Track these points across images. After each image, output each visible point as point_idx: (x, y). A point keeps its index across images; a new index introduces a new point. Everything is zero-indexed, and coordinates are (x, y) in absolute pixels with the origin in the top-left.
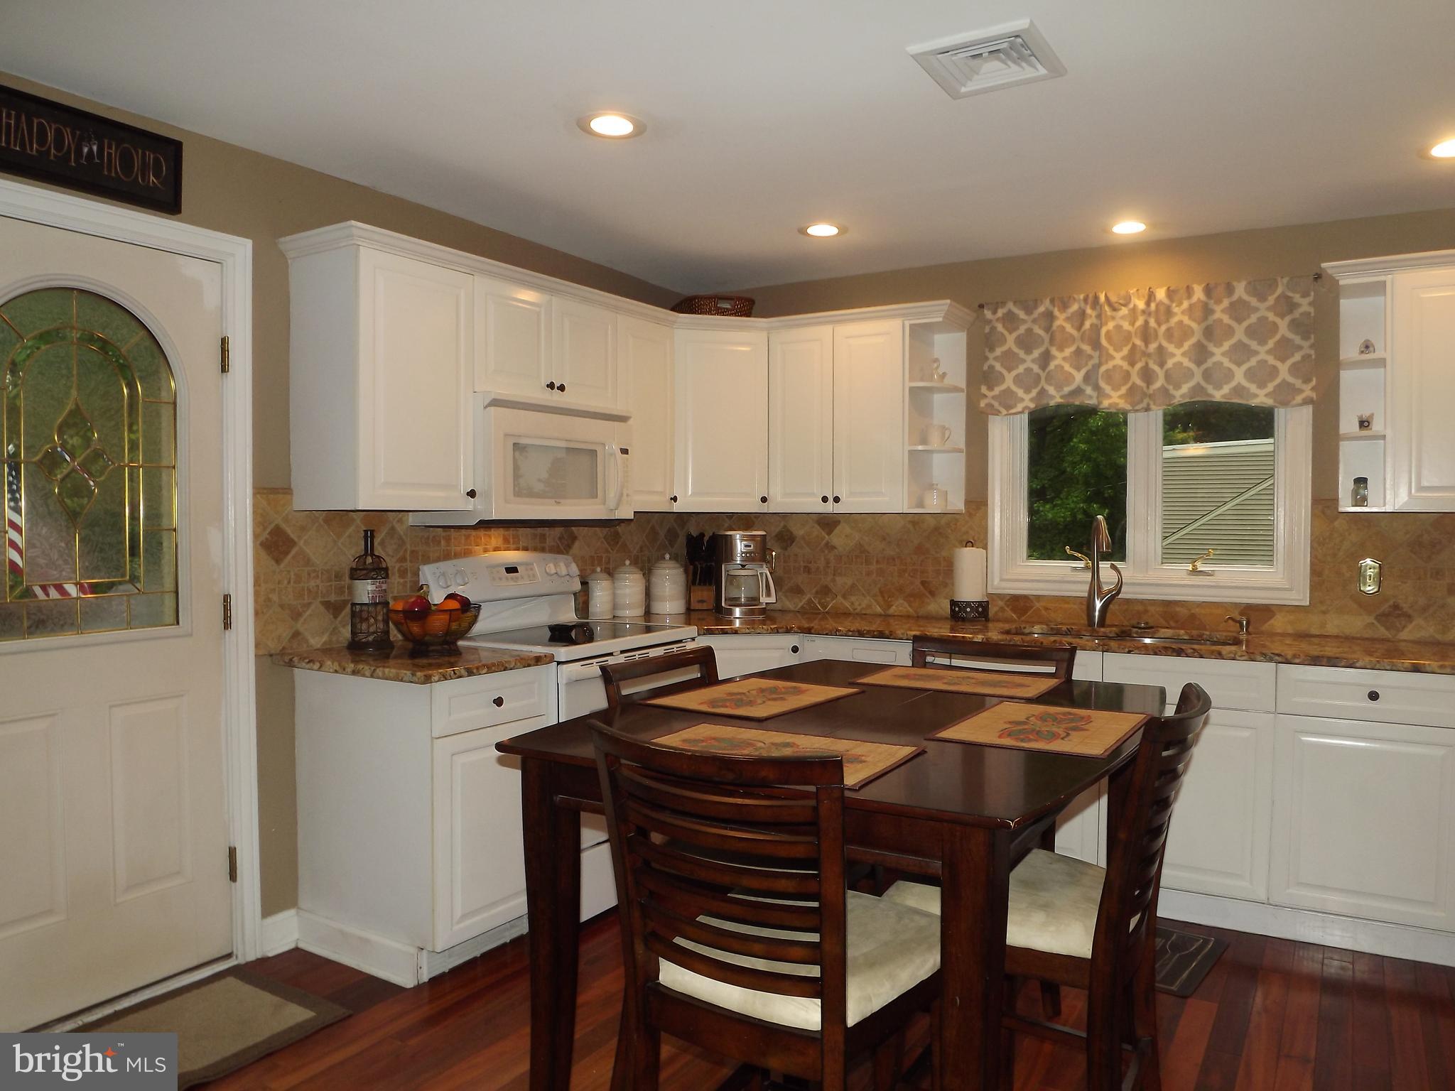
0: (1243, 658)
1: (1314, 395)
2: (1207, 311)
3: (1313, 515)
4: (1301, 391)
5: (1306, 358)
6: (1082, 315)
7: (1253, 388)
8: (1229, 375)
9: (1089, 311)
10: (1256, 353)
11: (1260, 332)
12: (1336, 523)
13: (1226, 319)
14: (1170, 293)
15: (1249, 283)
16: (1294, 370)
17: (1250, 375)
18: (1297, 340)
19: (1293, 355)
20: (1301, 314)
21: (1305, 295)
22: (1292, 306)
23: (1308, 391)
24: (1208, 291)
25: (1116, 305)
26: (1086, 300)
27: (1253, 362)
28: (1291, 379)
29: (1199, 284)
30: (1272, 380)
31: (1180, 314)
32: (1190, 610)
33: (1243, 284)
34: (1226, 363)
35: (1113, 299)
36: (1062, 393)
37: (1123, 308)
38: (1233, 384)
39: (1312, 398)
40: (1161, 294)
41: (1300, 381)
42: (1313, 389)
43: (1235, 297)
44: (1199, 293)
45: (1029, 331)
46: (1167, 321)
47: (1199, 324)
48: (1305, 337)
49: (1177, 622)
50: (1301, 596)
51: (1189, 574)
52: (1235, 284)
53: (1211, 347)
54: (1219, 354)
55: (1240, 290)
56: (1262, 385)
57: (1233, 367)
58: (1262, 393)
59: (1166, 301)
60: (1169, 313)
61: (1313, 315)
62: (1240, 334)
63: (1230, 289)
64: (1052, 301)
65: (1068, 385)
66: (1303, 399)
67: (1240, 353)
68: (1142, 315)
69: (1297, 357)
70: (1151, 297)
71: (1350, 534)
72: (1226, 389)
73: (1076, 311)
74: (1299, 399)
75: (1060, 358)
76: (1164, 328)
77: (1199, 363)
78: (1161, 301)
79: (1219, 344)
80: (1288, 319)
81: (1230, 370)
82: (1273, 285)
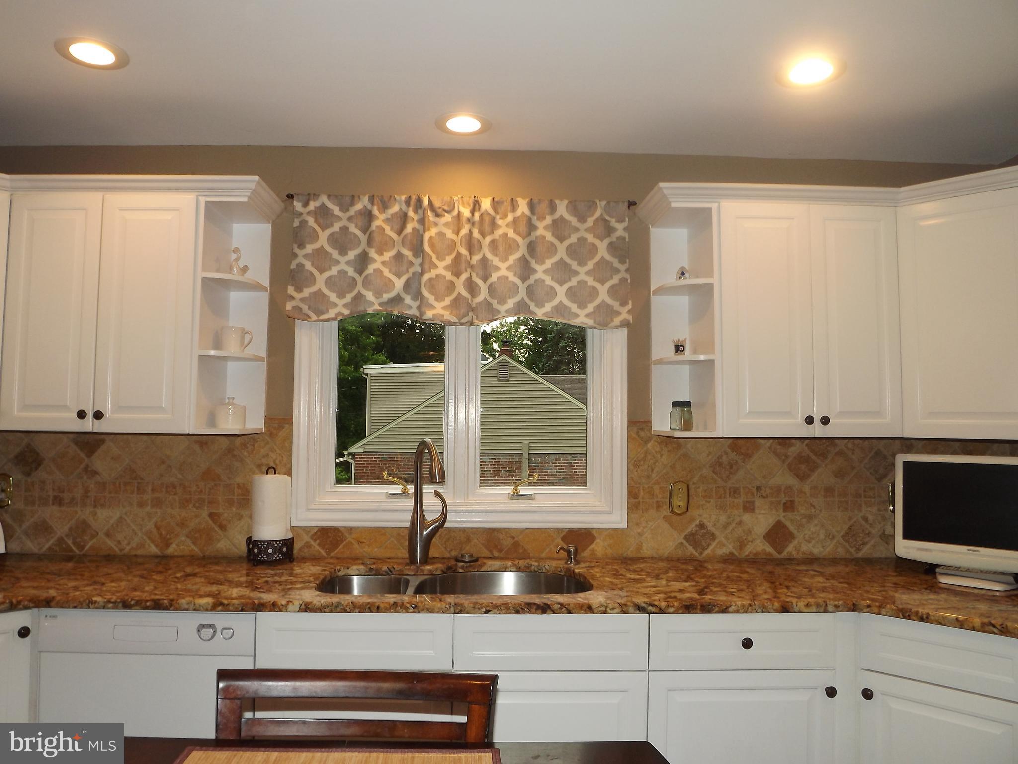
0: (616, 611)
1: (630, 318)
2: (531, 227)
3: (629, 437)
4: (618, 313)
5: (623, 280)
6: (404, 218)
7: (574, 308)
8: (552, 293)
9: (411, 214)
10: (576, 273)
11: (580, 252)
12: (649, 445)
13: (549, 236)
14: (495, 204)
15: (570, 202)
16: (613, 292)
17: (571, 294)
18: (616, 263)
19: (612, 278)
20: (618, 238)
21: (620, 221)
22: (610, 230)
23: (625, 314)
24: (532, 206)
25: (440, 211)
26: (408, 202)
27: (573, 282)
28: (609, 301)
29: (524, 198)
30: (591, 301)
31: (504, 227)
32: (514, 538)
33: (566, 202)
34: (548, 280)
35: (437, 204)
36: (381, 300)
37: (446, 214)
38: (555, 303)
39: (629, 321)
40: (486, 204)
41: (618, 303)
42: (629, 312)
43: (557, 216)
44: (523, 207)
45: (345, 229)
46: (492, 232)
47: (524, 239)
48: (622, 262)
49: (500, 551)
50: (618, 519)
51: (511, 499)
52: (557, 202)
53: (533, 264)
54: (541, 271)
55: (562, 209)
56: (582, 305)
57: (556, 286)
58: (582, 313)
59: (492, 212)
60: (493, 225)
61: (627, 240)
62: (561, 253)
63: (553, 208)
64: (372, 200)
65: (387, 292)
66: (621, 322)
67: (563, 271)
68: (467, 224)
69: (615, 280)
70: (476, 205)
71: (661, 455)
72: (548, 307)
73: (396, 213)
74: (617, 321)
75: (379, 262)
76: (488, 239)
77: (524, 278)
78: (486, 211)
79: (541, 262)
80: (607, 241)
81: (552, 288)
82: (592, 206)
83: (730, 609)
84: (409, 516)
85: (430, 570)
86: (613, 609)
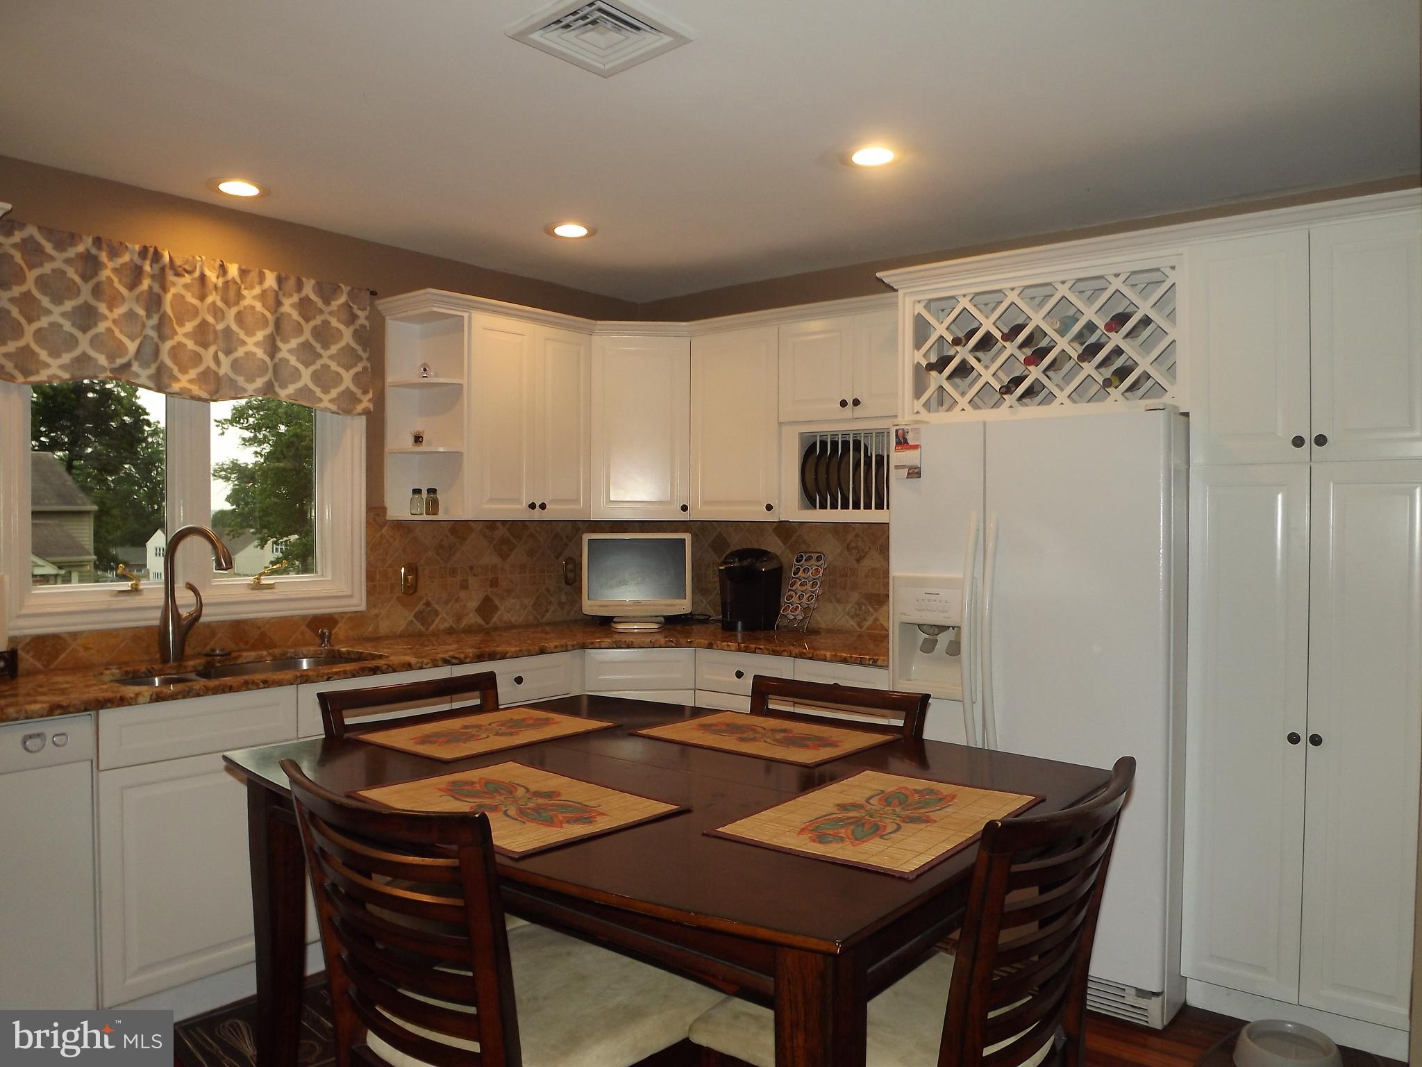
1: (371, 406)
2: (279, 303)
3: (368, 523)
4: (360, 401)
5: (365, 369)
6: (138, 272)
7: (318, 391)
8: (296, 375)
9: (147, 268)
10: (320, 356)
11: (324, 335)
12: (384, 530)
13: (295, 315)
14: (243, 272)
15: (317, 283)
16: (357, 378)
17: (316, 377)
18: (360, 352)
19: (356, 365)
20: (360, 326)
21: (363, 309)
22: (354, 317)
23: (366, 403)
24: (280, 280)
25: (180, 270)
26: (143, 253)
27: (317, 366)
28: (353, 389)
29: (271, 270)
30: (335, 387)
31: (250, 297)
32: (259, 628)
33: (313, 282)
34: (293, 361)
35: (178, 262)
36: (114, 366)
37: (186, 275)
38: (299, 385)
39: (370, 409)
40: (233, 270)
41: (361, 391)
42: (370, 400)
43: (303, 294)
44: (270, 280)
45: (59, 273)
46: (237, 303)
47: (272, 314)
48: (364, 350)
49: (247, 643)
50: (358, 602)
51: (253, 589)
52: (304, 280)
53: (280, 344)
54: (287, 350)
55: (309, 289)
56: (326, 390)
57: (301, 367)
58: (326, 398)
59: (238, 281)
60: (240, 296)
61: (368, 329)
62: (307, 335)
63: (300, 286)
64: (98, 242)
65: (120, 357)
66: (364, 410)
67: (308, 353)
68: (211, 290)
69: (359, 368)
70: (223, 270)
71: (395, 540)
72: (291, 389)
73: (126, 264)
74: (360, 408)
75: (110, 318)
76: (234, 310)
77: (272, 357)
78: (233, 278)
79: (286, 341)
80: (351, 329)
81: (297, 369)
82: (336, 290)
83: (508, 655)
84: (158, 614)
85: (194, 667)
86: (427, 664)
